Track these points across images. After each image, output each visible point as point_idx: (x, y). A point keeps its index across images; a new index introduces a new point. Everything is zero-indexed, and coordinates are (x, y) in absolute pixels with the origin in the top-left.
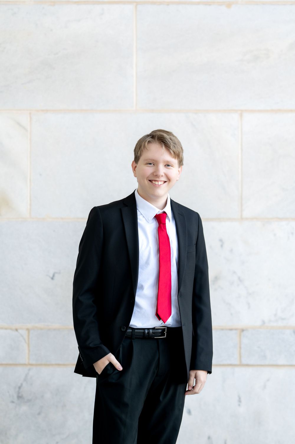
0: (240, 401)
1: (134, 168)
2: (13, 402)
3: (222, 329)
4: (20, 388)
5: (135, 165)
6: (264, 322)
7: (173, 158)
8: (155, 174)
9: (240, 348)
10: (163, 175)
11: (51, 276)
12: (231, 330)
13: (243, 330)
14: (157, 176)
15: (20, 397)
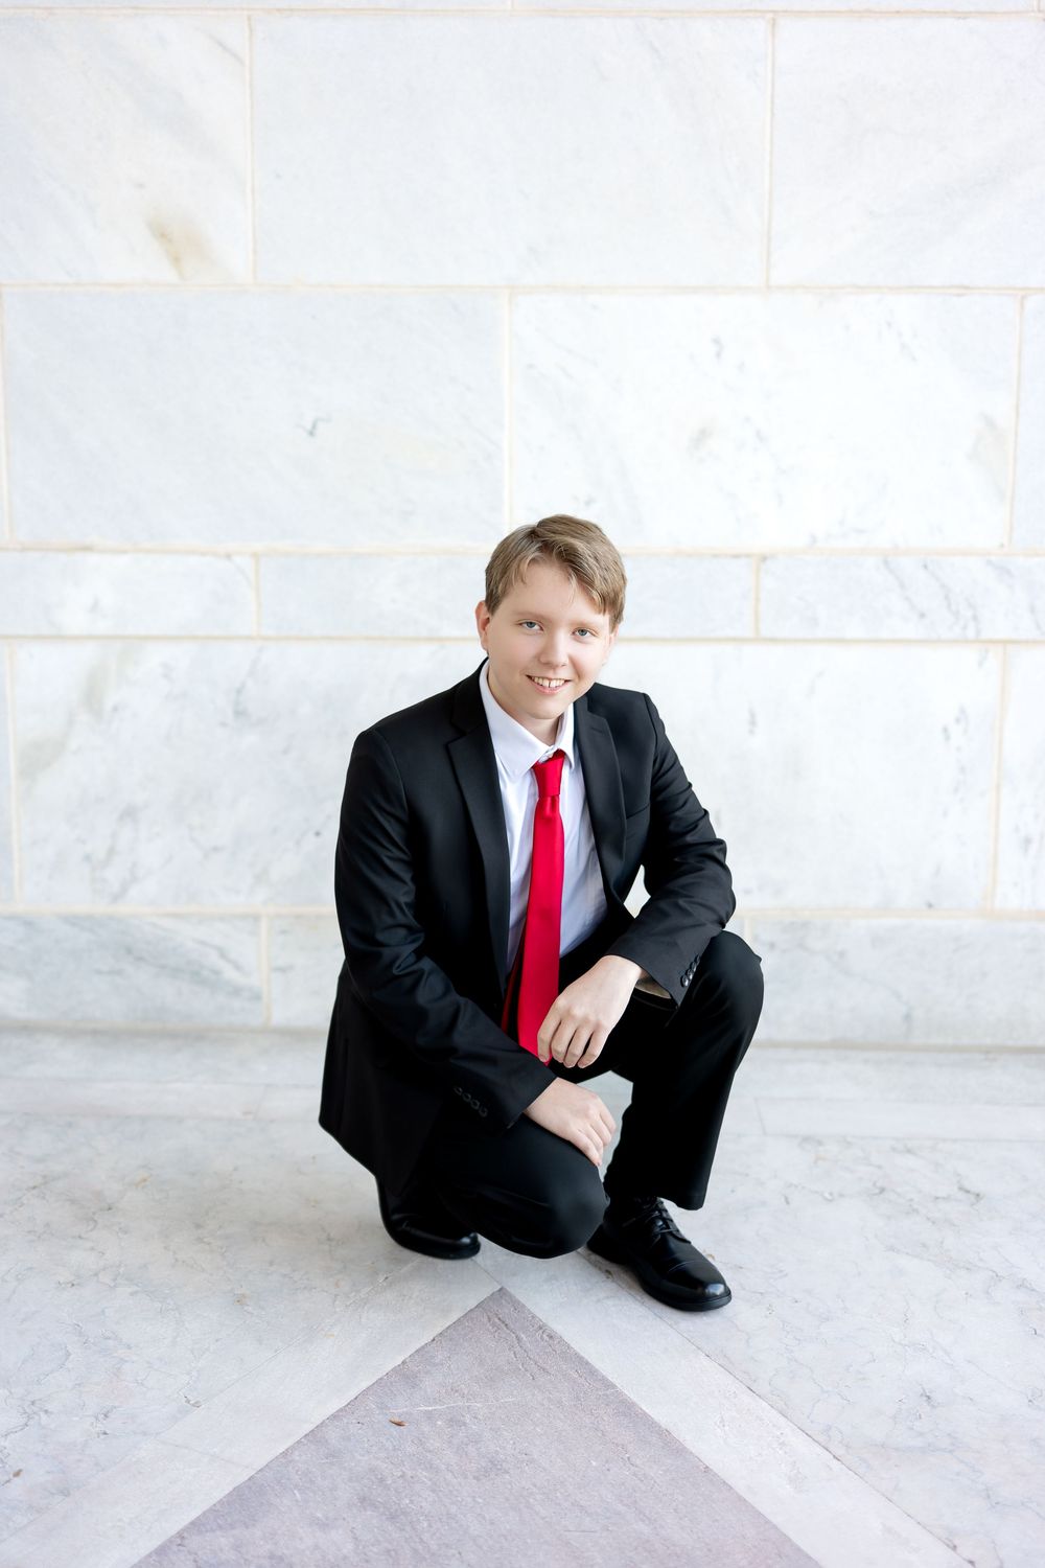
0: (753, 723)
1: (484, 624)
2: (224, 724)
3: (715, 556)
4: (239, 692)
5: (485, 614)
6: (814, 539)
7: (600, 613)
8: (543, 660)
9: (757, 600)
10: (567, 661)
11: (309, 427)
12: (736, 556)
13: (764, 558)
14: (551, 666)
15: (240, 713)
